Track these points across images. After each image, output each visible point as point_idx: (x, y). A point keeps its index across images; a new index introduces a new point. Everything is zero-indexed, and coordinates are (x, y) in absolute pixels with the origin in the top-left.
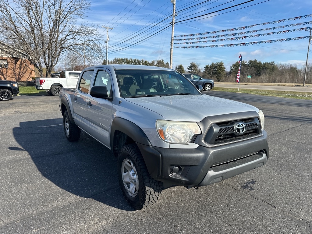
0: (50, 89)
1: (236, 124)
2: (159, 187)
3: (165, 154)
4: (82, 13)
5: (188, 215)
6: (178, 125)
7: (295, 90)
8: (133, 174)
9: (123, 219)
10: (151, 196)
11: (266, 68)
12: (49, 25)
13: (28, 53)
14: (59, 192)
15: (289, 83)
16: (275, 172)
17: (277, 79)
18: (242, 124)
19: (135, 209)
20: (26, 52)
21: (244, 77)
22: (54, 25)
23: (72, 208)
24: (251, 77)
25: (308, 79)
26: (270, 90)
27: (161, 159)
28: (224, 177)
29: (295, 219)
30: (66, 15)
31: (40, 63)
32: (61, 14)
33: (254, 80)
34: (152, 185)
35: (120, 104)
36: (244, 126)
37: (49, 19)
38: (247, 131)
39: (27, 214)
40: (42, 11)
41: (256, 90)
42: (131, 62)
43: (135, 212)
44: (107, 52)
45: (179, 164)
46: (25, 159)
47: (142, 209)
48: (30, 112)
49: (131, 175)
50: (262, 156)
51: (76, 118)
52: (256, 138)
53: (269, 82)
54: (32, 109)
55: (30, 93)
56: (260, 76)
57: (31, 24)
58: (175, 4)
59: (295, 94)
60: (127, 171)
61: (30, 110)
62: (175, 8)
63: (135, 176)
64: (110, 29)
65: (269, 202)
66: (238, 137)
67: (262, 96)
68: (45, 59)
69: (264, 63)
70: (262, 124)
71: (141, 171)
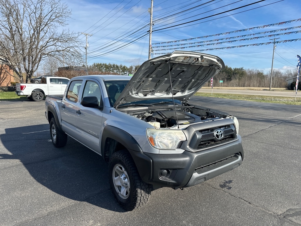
0: (31, 94)
1: (215, 131)
2: (149, 189)
3: (156, 160)
4: (63, 21)
5: (175, 213)
6: (166, 132)
7: (262, 94)
8: (124, 178)
9: (116, 220)
10: (142, 198)
11: (236, 73)
12: (29, 32)
13: (7, 59)
14: (52, 197)
15: (257, 87)
16: (248, 171)
17: (246, 83)
18: (220, 130)
19: (126, 210)
20: (6, 58)
21: (216, 82)
22: (35, 32)
23: (67, 212)
24: (222, 82)
25: (273, 83)
26: (240, 94)
27: (152, 164)
28: (207, 178)
29: (268, 213)
30: (47, 22)
31: (20, 69)
32: (41, 21)
33: (225, 84)
34: (143, 187)
35: (110, 113)
36: (222, 132)
37: (29, 26)
38: (224, 136)
39: (24, 219)
40: (22, 18)
41: (228, 95)
42: (109, 67)
43: (126, 213)
44: (86, 58)
45: (168, 168)
46: (14, 166)
47: (134, 210)
48: (12, 119)
49: (123, 179)
50: (238, 157)
51: (63, 125)
52: (232, 142)
53: (239, 86)
54: (14, 115)
55: (9, 98)
56: (231, 80)
57: (11, 31)
58: (152, 13)
59: (263, 98)
60: (118, 175)
61: (12, 116)
62: (152, 18)
63: (126, 180)
64: (89, 35)
65: (245, 198)
66: (217, 142)
67: (234, 100)
68: (25, 65)
69: (234, 69)
70: (237, 130)
71: (132, 175)
